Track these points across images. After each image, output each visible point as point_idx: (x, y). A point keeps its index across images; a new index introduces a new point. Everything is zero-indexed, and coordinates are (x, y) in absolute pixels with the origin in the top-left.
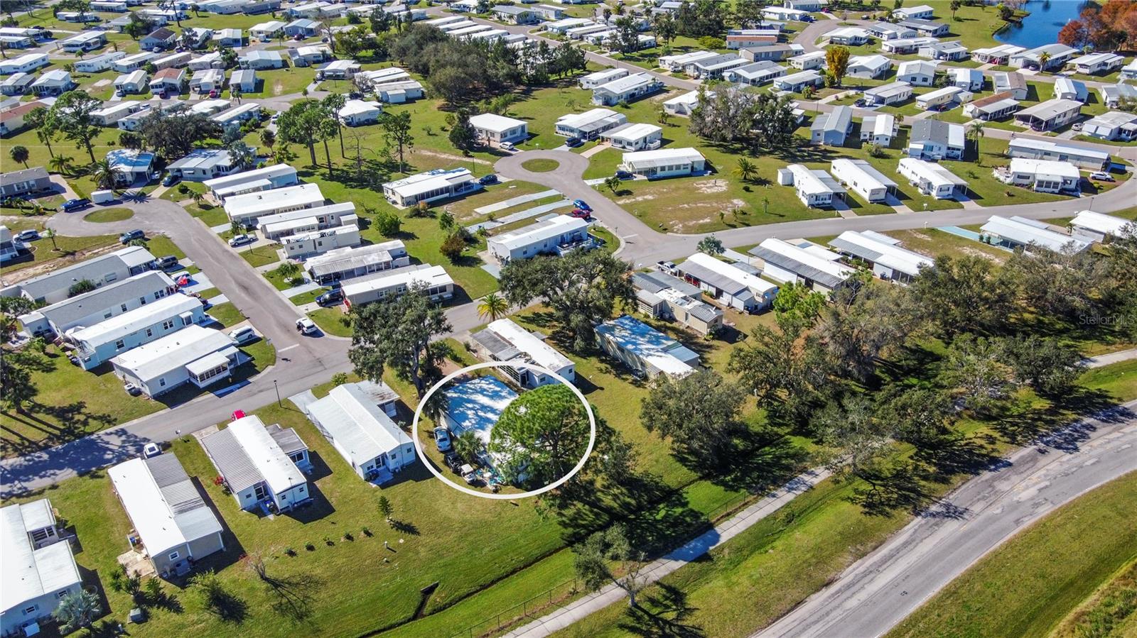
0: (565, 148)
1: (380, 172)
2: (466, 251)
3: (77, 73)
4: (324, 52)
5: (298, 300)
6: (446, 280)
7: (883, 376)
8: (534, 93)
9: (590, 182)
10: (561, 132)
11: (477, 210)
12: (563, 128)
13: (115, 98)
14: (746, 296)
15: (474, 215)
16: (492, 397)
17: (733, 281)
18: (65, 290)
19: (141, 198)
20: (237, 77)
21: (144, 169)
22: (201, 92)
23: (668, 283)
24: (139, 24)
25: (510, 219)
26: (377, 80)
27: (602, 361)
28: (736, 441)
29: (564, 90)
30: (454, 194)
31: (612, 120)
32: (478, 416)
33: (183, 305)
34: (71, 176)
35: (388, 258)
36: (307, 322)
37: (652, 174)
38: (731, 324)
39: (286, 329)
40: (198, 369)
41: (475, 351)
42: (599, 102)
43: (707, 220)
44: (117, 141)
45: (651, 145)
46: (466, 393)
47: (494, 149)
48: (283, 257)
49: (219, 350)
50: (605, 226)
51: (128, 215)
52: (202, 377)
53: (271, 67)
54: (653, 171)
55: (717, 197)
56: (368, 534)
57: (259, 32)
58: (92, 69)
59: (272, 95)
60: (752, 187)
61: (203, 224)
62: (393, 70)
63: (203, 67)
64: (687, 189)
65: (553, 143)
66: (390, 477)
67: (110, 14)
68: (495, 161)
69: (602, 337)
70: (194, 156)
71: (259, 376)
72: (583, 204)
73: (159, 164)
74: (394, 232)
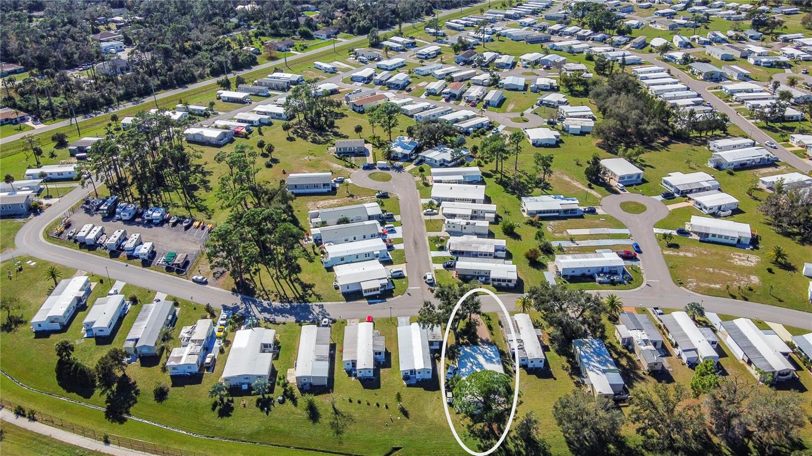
0: (660, 198)
1: (530, 186)
2: (541, 258)
3: (414, 75)
4: (551, 84)
5: (436, 260)
6: (514, 276)
7: (753, 450)
8: (672, 146)
9: (656, 230)
10: (665, 185)
11: (569, 231)
12: (666, 182)
13: (423, 96)
14: (692, 354)
15: (565, 233)
16: (487, 360)
17: (690, 341)
18: (336, 220)
19: (400, 169)
20: (492, 95)
21: (408, 152)
22: (468, 102)
23: (644, 326)
24: (460, 45)
25: (583, 243)
26: (570, 114)
27: (568, 361)
28: (611, 446)
29: (696, 148)
30: (562, 215)
31: (706, 185)
32: (472, 368)
33: (378, 246)
34: (376, 146)
35: (492, 250)
36: (429, 277)
37: (705, 238)
38: (670, 370)
39: (420, 274)
40: (365, 286)
41: (502, 327)
42: (711, 165)
43: (718, 286)
44: (405, 131)
45: (722, 213)
46: (476, 351)
47: (611, 186)
48: (443, 234)
49: (379, 279)
50: (641, 268)
51: (387, 179)
52: (366, 291)
53: (514, 89)
54: (707, 235)
55: (743, 270)
56: (387, 407)
57: (524, 60)
58: (422, 74)
59: (504, 112)
60: (776, 269)
61: (419, 195)
62: (586, 108)
63: (477, 84)
64: (723, 256)
65: (650, 193)
66: (414, 382)
67: (454, 32)
68: (605, 196)
69: (575, 347)
70: (435, 150)
71: (392, 299)
72: (637, 247)
73: (418, 149)
74: (510, 232)
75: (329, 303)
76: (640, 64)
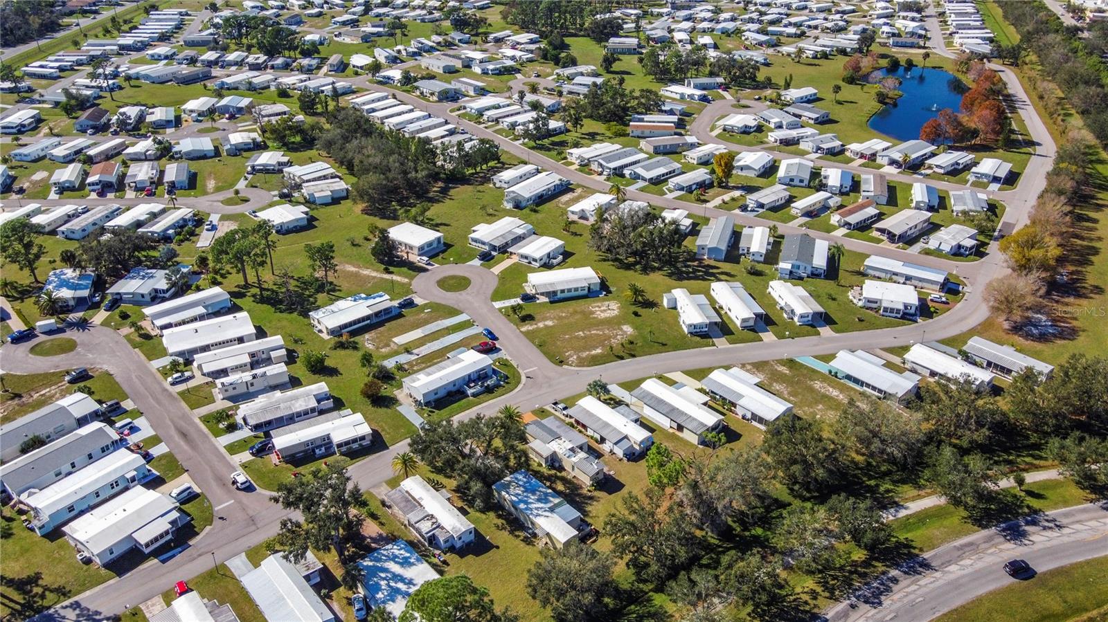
0: (477, 262)
1: (307, 293)
2: (386, 390)
3: (14, 163)
4: (254, 140)
5: (233, 449)
6: (365, 429)
7: (734, 525)
8: (452, 192)
9: (498, 305)
10: (474, 243)
11: (395, 340)
12: (475, 240)
13: (53, 196)
14: (625, 445)
15: (392, 345)
16: (402, 564)
17: (615, 429)
18: (17, 446)
19: (83, 324)
20: (172, 172)
21: (85, 293)
22: (137, 189)
23: (559, 431)
24: (73, 102)
25: (425, 350)
26: (305, 178)
27: (499, 517)
28: (606, 600)
29: (480, 188)
30: (375, 320)
31: (520, 231)
32: (389, 586)
33: (128, 464)
34: (16, 299)
35: (313, 403)
36: (241, 479)
37: (556, 298)
38: (612, 473)
39: (221, 481)
40: (143, 538)
41: (389, 507)
42: (509, 206)
43: (599, 351)
44: (58, 259)
45: (555, 261)
46: (379, 560)
47: (413, 263)
48: (220, 404)
49: (162, 516)
50: (509, 358)
51: (71, 346)
52: (147, 545)
53: (201, 156)
54: (555, 293)
55: (609, 322)
57: (192, 111)
58: (29, 159)
59: (205, 193)
60: (640, 310)
61: (143, 357)
62: (320, 165)
63: (138, 158)
64: (583, 313)
65: (463, 258)
67: (44, 82)
68: (412, 278)
69: (499, 494)
70: (132, 278)
71: (198, 538)
72: (490, 333)
73: (99, 285)
74: (320, 368)
75: (88, 593)
76: (354, 92)
